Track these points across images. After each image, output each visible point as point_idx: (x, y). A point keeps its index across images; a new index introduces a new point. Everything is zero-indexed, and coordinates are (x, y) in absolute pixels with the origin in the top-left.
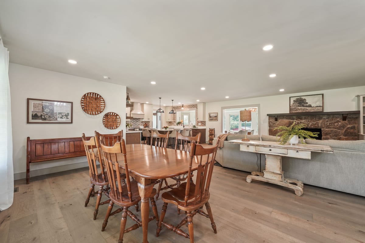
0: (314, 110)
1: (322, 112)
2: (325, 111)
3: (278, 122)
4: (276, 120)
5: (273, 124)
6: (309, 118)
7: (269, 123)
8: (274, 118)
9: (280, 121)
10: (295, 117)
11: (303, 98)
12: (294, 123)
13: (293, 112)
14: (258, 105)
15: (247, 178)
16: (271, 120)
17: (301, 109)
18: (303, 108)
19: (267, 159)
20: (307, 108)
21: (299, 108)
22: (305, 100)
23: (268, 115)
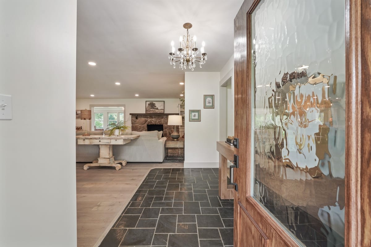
0: (159, 111)
1: (164, 113)
2: (165, 113)
3: (138, 120)
4: (137, 118)
5: (135, 122)
6: (157, 117)
7: (132, 120)
8: (135, 116)
9: (139, 119)
10: (148, 116)
11: (154, 102)
12: (148, 120)
13: (148, 112)
14: (124, 106)
15: (84, 167)
16: (133, 119)
17: (152, 111)
18: (154, 110)
19: (100, 149)
20: (156, 110)
21: (151, 109)
22: (155, 104)
23: (130, 114)
